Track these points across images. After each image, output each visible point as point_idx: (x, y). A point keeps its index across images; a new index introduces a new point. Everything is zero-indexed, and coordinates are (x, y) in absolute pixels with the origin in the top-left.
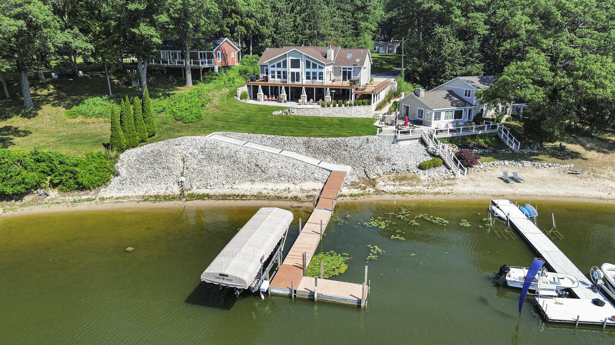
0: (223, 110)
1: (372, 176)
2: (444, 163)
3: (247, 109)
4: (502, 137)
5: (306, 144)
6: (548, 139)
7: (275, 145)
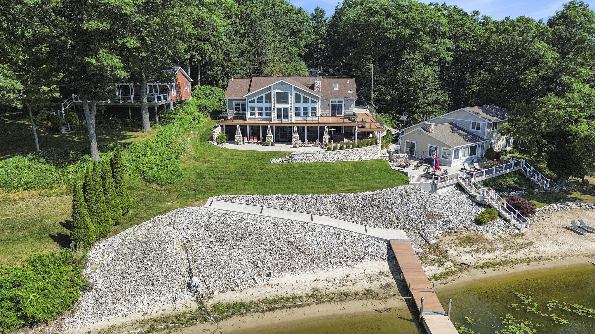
0: (204, 162)
1: (433, 242)
2: (501, 216)
3: (235, 158)
4: (528, 174)
5: (336, 203)
6: (579, 175)
7: (298, 208)
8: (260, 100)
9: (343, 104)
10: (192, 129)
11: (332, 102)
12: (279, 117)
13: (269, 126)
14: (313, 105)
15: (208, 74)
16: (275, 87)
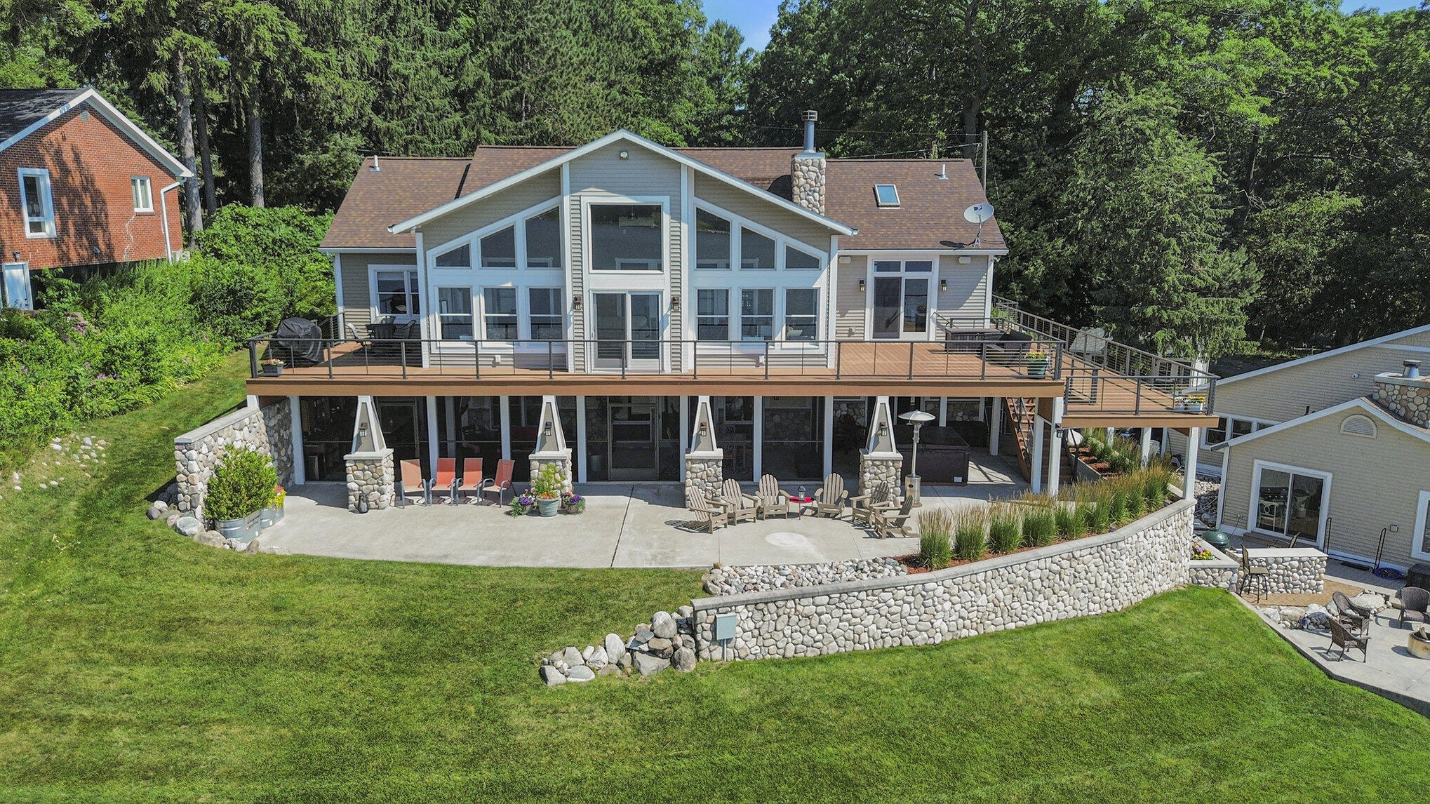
8: (498, 251)
9: (933, 278)
10: (68, 422)
11: (881, 266)
12: (609, 348)
13: (549, 400)
14: (799, 279)
15: (302, 163)
16: (584, 175)
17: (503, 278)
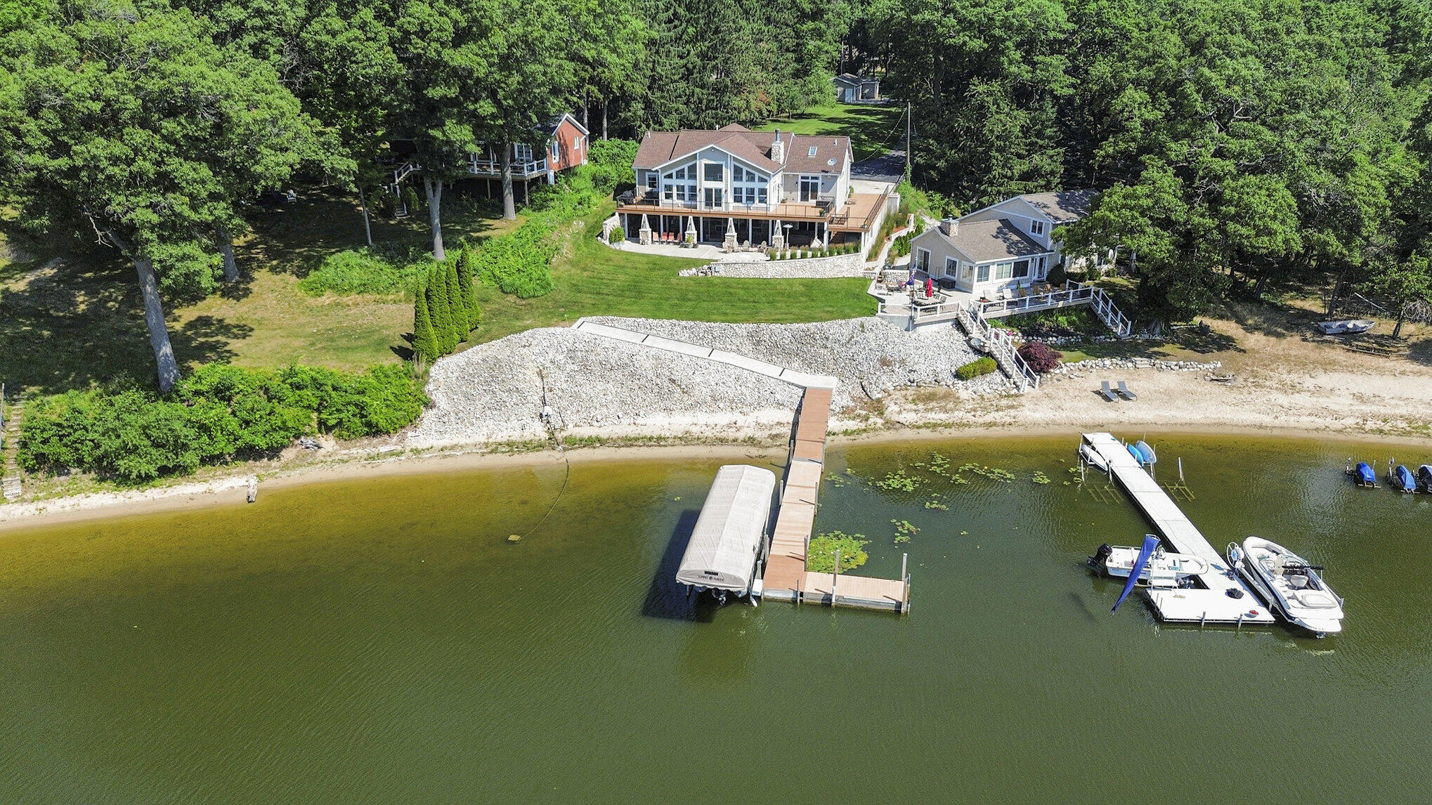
0: (584, 269)
1: (876, 395)
2: (1000, 367)
3: (629, 265)
4: (1100, 312)
5: (752, 336)
6: (1179, 316)
7: (696, 340)
8: (680, 175)
9: (819, 182)
10: (575, 217)
11: (802, 178)
12: (708, 204)
13: (691, 217)
14: (762, 185)
15: (620, 117)
16: (703, 155)
17: (681, 182)
